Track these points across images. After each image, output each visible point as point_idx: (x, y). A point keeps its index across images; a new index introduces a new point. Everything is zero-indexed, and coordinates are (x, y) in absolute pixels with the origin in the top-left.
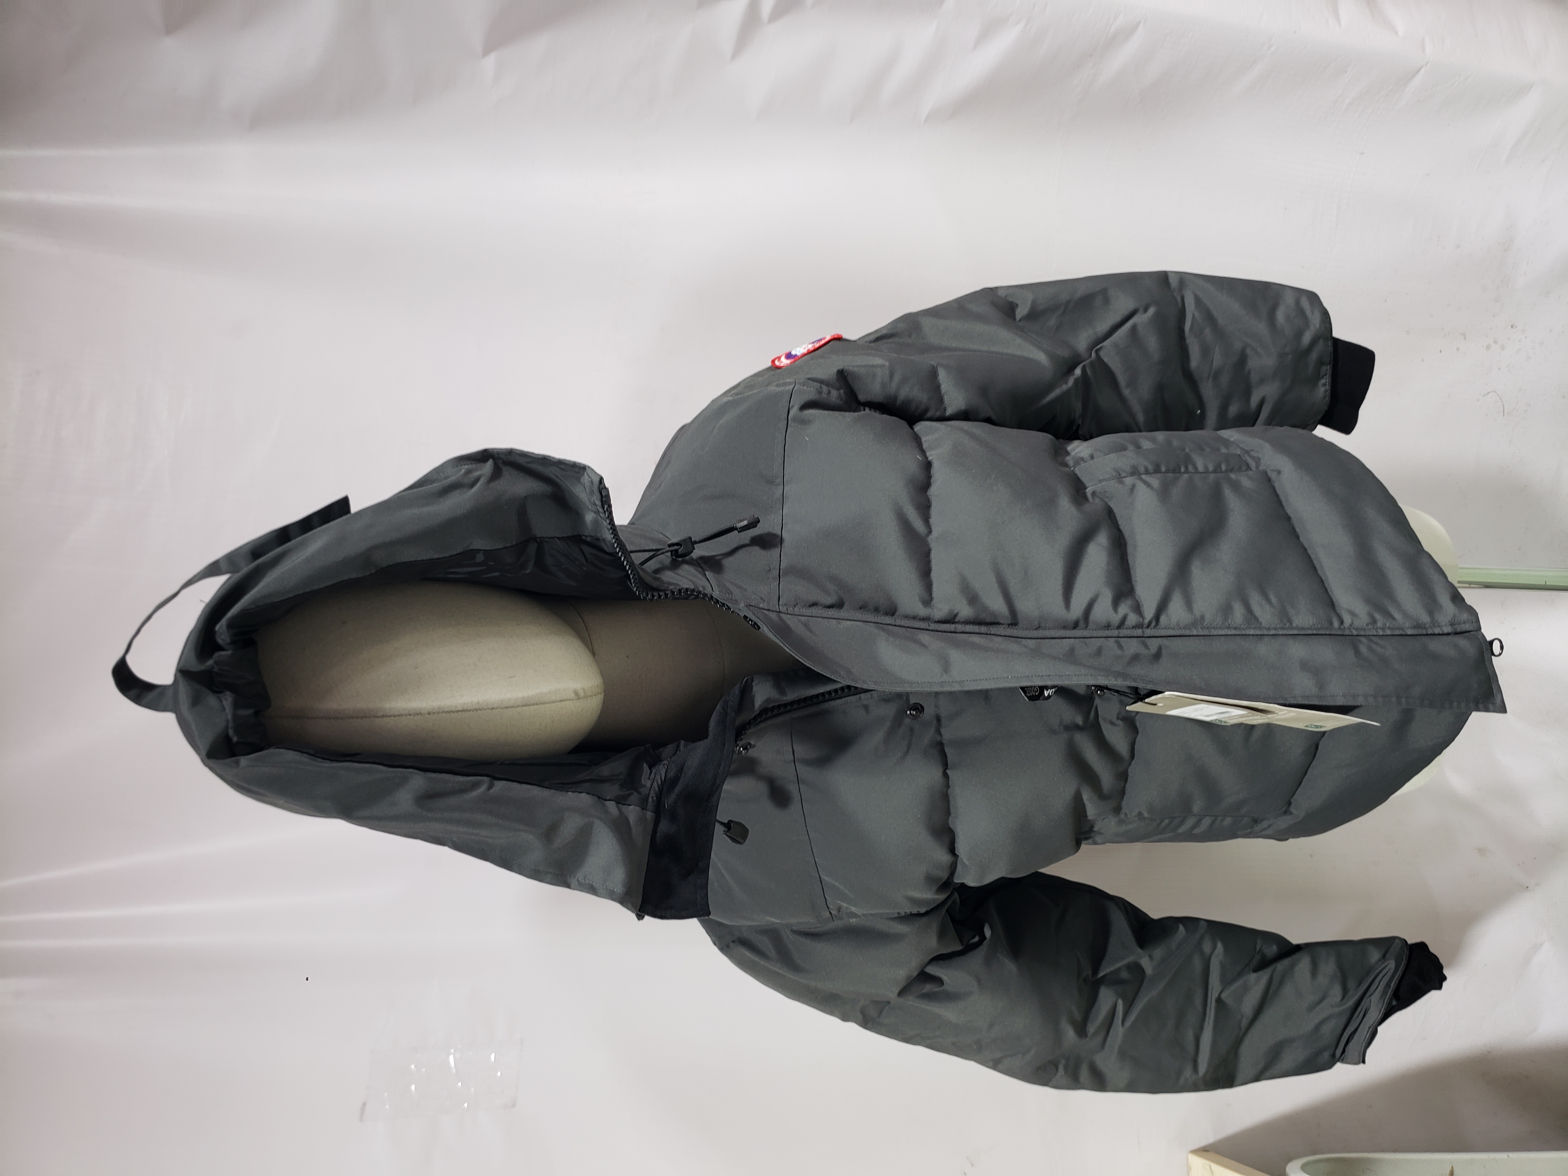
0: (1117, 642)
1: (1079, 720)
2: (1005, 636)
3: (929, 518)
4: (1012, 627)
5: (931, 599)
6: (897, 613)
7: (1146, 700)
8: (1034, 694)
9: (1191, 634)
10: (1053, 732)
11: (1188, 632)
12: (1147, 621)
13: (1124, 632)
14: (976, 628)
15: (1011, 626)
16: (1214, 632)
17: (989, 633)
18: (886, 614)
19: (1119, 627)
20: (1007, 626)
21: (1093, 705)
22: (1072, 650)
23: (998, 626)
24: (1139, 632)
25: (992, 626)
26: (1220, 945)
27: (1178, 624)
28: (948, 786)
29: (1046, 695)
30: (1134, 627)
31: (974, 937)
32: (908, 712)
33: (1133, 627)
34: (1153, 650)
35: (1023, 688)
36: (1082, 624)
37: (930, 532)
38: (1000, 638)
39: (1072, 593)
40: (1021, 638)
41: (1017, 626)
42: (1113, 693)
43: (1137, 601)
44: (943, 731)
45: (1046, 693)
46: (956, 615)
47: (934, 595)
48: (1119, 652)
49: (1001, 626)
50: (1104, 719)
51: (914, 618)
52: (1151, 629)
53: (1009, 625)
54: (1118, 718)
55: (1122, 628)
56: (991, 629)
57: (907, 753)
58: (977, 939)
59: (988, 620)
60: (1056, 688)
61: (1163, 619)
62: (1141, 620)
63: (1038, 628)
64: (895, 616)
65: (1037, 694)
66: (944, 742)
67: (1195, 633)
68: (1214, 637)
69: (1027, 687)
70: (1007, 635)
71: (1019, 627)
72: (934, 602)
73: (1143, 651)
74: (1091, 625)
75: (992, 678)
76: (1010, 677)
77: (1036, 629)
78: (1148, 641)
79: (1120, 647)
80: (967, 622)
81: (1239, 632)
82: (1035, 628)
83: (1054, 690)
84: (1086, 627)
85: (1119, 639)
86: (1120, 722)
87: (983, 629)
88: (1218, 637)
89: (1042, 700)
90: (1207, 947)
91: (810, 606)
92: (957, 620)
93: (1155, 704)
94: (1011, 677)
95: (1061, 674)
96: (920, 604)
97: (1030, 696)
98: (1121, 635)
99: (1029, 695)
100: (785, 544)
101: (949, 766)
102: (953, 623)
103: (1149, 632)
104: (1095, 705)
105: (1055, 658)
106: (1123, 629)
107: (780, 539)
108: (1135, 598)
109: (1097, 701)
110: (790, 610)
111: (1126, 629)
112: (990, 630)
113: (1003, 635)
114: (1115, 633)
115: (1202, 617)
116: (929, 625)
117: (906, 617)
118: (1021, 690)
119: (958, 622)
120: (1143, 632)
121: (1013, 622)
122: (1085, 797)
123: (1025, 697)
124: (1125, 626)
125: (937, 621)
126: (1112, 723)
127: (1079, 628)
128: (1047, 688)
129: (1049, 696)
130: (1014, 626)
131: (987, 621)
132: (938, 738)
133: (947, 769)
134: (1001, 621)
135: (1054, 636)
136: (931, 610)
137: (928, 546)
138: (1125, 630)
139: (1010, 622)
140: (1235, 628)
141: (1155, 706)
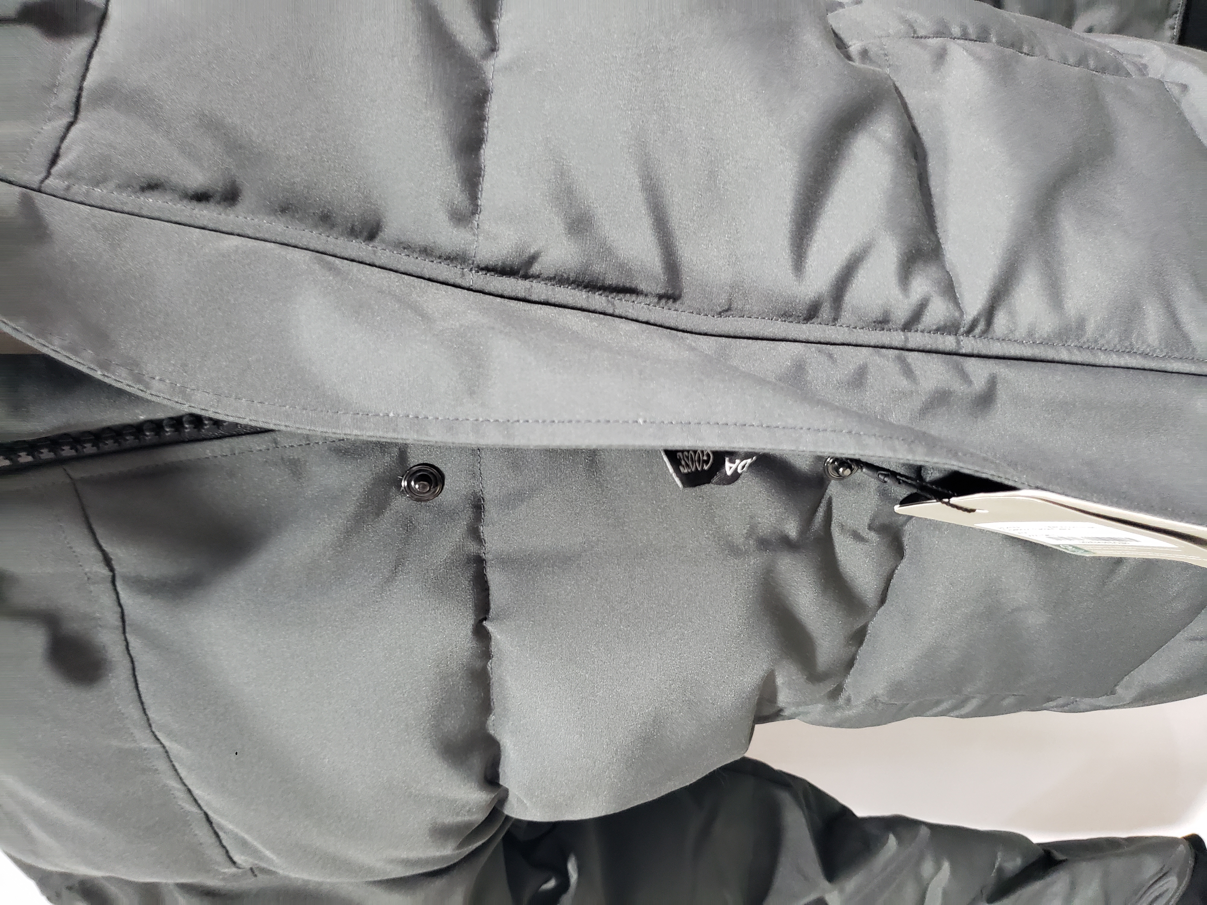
0: (902, 361)
1: (792, 529)
2: (647, 323)
3: (494, 17)
4: (666, 303)
5: (475, 209)
6: (381, 235)
7: (954, 500)
8: (699, 469)
9: (1057, 358)
10: (734, 551)
11: (1050, 354)
12: (968, 318)
13: (916, 339)
14: (580, 297)
15: (663, 301)
16: (1102, 359)
17: (611, 311)
18: (353, 233)
19: (907, 327)
20: (656, 300)
21: (822, 497)
22: (800, 368)
23: (634, 297)
24: (948, 342)
25: (621, 296)
26: (946, 866)
27: (1030, 334)
28: (486, 654)
29: (729, 472)
30: (941, 330)
31: (546, 881)
32: (404, 484)
33: (937, 330)
34: (979, 383)
35: (673, 455)
36: (825, 312)
37: (493, 49)
38: (635, 326)
39: (811, 237)
40: (683, 331)
41: (678, 302)
42: (882, 477)
43: (948, 272)
44: (485, 531)
45: (729, 468)
46: (533, 259)
47: (483, 201)
48: (904, 383)
49: (641, 298)
50: (842, 527)
51: (426, 252)
52: (974, 337)
53: (660, 297)
54: (870, 528)
55: (915, 327)
56: (617, 302)
57: (389, 580)
58: (551, 884)
59: (612, 279)
60: (754, 458)
61: (1001, 320)
62: (957, 314)
63: (727, 311)
64: (377, 240)
65: (706, 468)
66: (488, 557)
67: (1065, 356)
68: (1103, 370)
69: (682, 451)
70: (652, 321)
71: (682, 304)
72: (483, 218)
73: (958, 387)
74: (846, 316)
75: (594, 421)
76: (641, 421)
77: (720, 314)
78: (971, 364)
79: (908, 371)
80: (560, 280)
81: (1153, 365)
82: (719, 310)
83: (749, 461)
84: (835, 320)
85: (906, 353)
86: (872, 536)
87: (598, 301)
88: (1112, 370)
89: (717, 483)
90: (927, 867)
91: (143, 189)
92: (536, 268)
93: (973, 511)
94: (645, 422)
95: (774, 425)
96: (442, 218)
97: (688, 474)
98: (910, 345)
99: (686, 471)
100: (109, 31)
101: (492, 613)
102: (526, 277)
103: (969, 344)
104: (827, 497)
105: (762, 382)
106: (917, 331)
107: (96, 16)
108: (944, 267)
109: (834, 488)
110: (80, 190)
111: (922, 331)
112: (613, 304)
113: (645, 320)
114: (897, 338)
115: (1081, 324)
116: (463, 275)
117: (406, 247)
118: (666, 459)
119: (536, 277)
120: (958, 342)
121: (670, 292)
122: (780, 681)
123: (674, 475)
124: (920, 327)
125: (482, 266)
126: (857, 536)
127: (819, 320)
128: (732, 455)
129: (736, 476)
130: (671, 301)
131: (608, 282)
132: (472, 547)
133: (485, 619)
134: (642, 287)
135: (761, 334)
136: (469, 236)
137: (484, 82)
138: (919, 334)
139: (662, 292)
140: (1145, 355)
141: (972, 513)
